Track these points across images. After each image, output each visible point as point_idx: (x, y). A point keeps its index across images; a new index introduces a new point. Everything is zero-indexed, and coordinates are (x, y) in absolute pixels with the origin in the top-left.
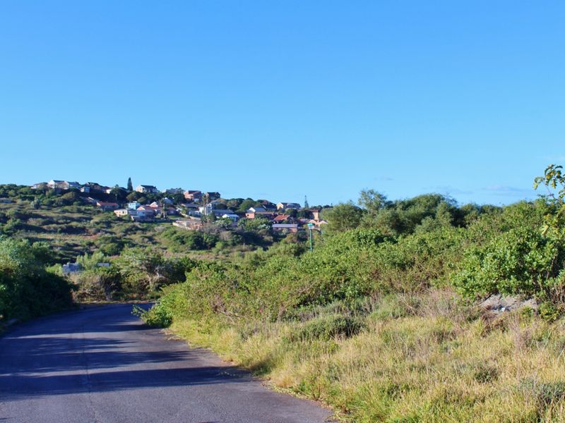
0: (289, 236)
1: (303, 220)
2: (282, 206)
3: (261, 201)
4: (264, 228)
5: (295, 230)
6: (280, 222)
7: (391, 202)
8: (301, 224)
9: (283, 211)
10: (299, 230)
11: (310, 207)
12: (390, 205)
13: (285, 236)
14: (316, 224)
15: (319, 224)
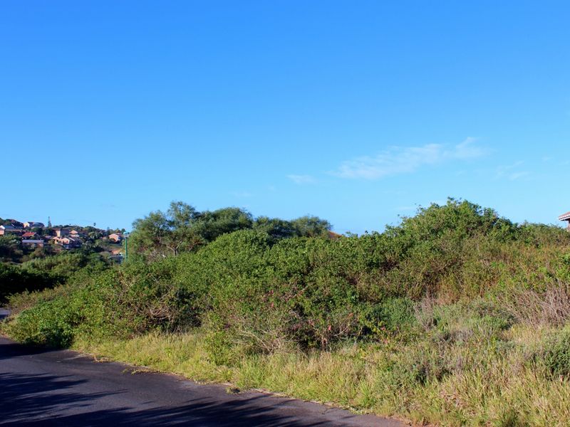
0: (37, 250)
1: (48, 237)
2: (28, 225)
3: (10, 220)
4: (15, 243)
5: (41, 245)
6: (28, 238)
8: (46, 240)
9: (30, 229)
10: (45, 245)
11: (53, 226)
12: (198, 216)
13: (34, 250)
14: (59, 240)
15: (62, 240)
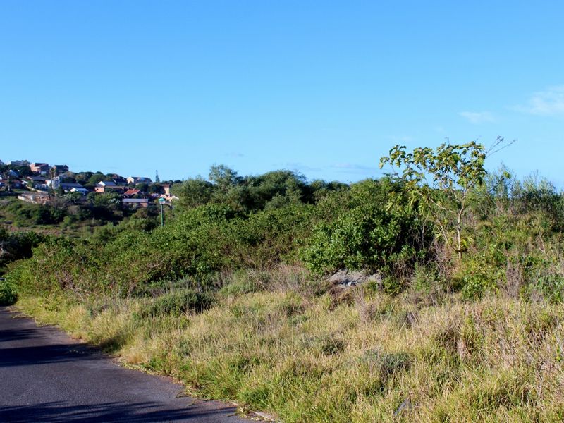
0: (139, 211)
1: (154, 195)
2: (133, 181)
3: (111, 175)
4: (114, 202)
5: (145, 205)
6: (131, 197)
7: (240, 177)
8: (152, 199)
9: (134, 185)
10: (149, 205)
11: (161, 181)
12: (241, 181)
13: (135, 211)
14: (167, 198)
15: (170, 199)
